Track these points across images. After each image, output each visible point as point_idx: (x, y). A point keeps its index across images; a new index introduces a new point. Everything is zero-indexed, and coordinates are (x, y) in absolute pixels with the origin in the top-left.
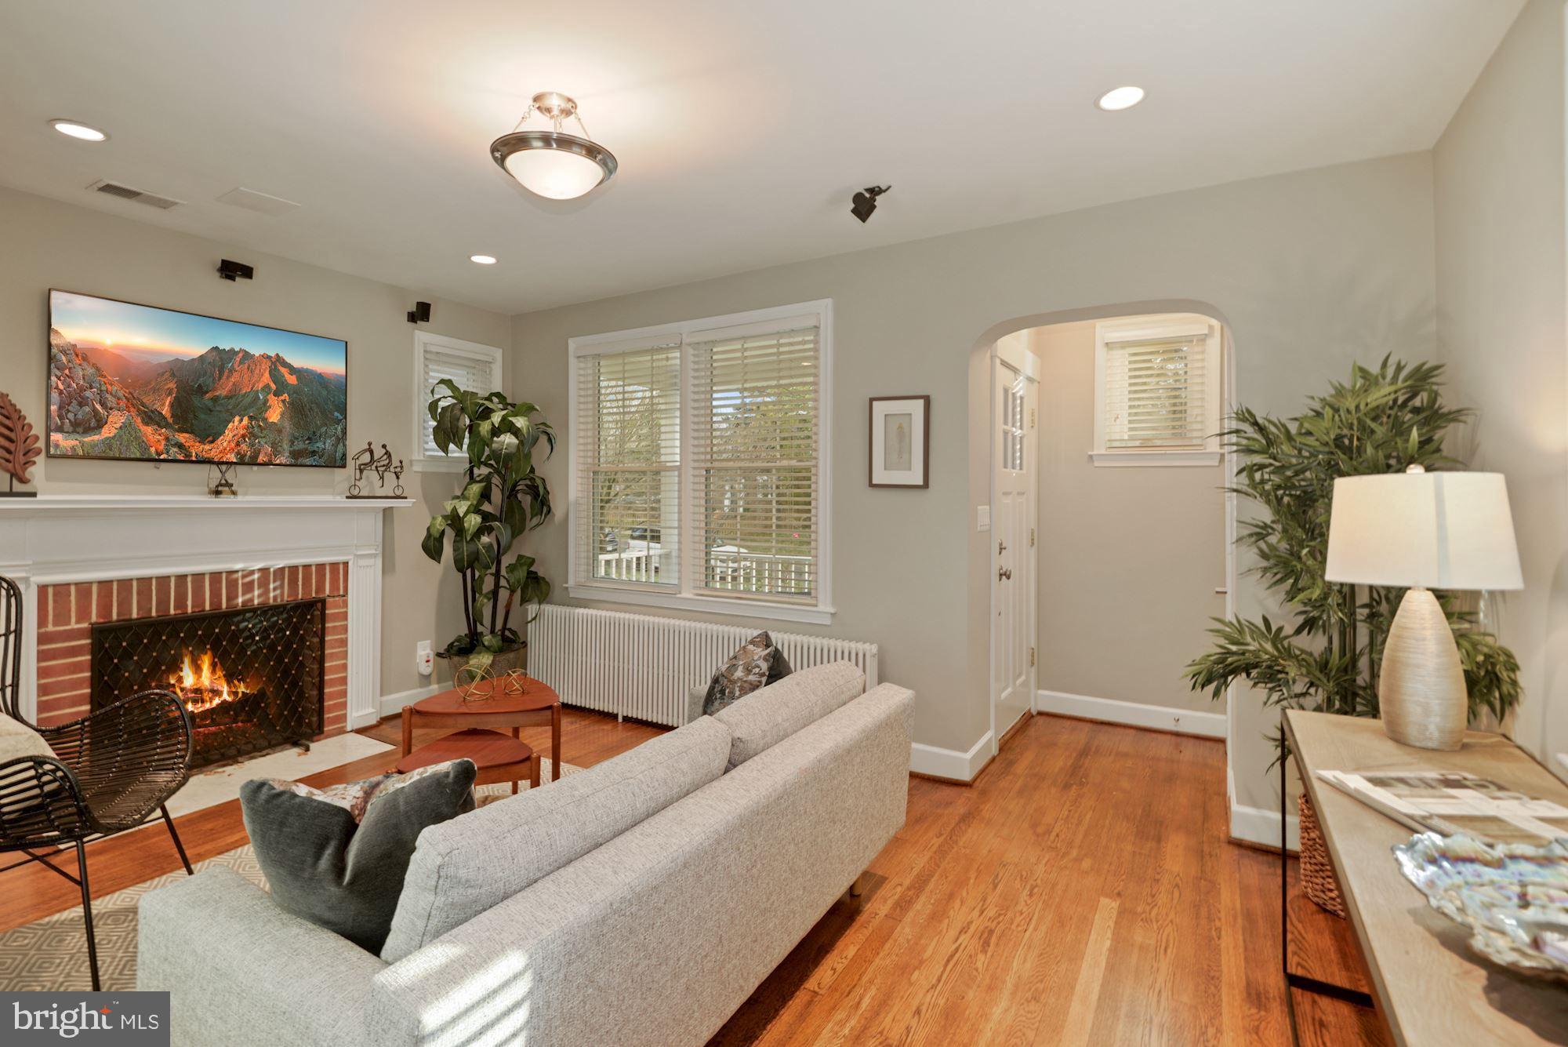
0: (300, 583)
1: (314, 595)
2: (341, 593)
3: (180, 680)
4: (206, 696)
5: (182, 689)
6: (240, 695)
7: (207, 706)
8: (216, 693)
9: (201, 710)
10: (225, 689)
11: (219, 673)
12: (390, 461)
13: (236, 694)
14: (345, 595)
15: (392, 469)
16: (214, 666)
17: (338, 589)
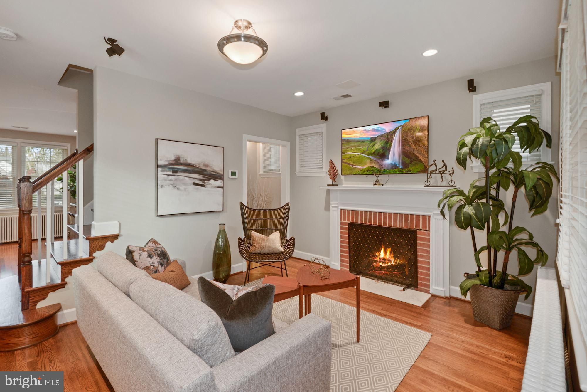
0: (409, 221)
1: (415, 228)
2: (427, 229)
3: (380, 255)
4: (387, 261)
5: (380, 258)
6: (397, 263)
7: (386, 265)
8: (390, 261)
9: (384, 265)
10: (393, 260)
11: (392, 255)
12: (446, 168)
13: (396, 263)
14: (429, 231)
15: (447, 172)
16: (391, 252)
17: (426, 227)
